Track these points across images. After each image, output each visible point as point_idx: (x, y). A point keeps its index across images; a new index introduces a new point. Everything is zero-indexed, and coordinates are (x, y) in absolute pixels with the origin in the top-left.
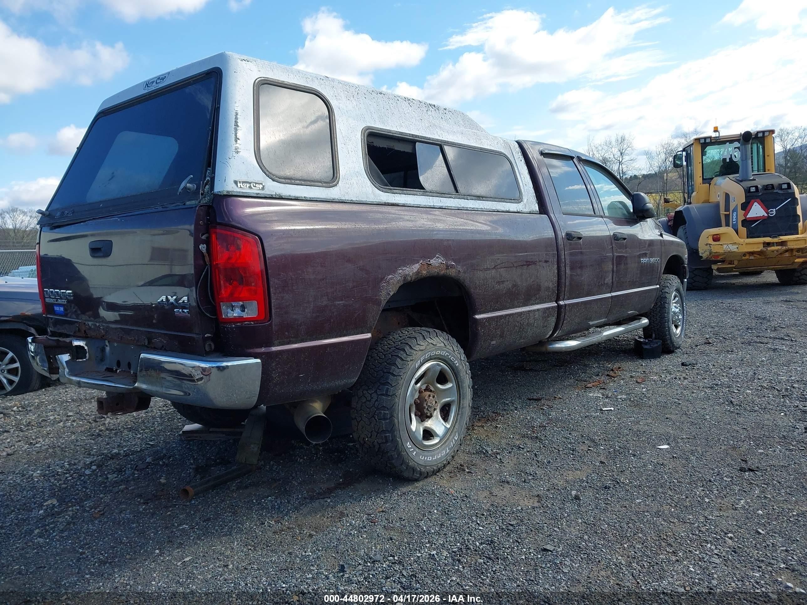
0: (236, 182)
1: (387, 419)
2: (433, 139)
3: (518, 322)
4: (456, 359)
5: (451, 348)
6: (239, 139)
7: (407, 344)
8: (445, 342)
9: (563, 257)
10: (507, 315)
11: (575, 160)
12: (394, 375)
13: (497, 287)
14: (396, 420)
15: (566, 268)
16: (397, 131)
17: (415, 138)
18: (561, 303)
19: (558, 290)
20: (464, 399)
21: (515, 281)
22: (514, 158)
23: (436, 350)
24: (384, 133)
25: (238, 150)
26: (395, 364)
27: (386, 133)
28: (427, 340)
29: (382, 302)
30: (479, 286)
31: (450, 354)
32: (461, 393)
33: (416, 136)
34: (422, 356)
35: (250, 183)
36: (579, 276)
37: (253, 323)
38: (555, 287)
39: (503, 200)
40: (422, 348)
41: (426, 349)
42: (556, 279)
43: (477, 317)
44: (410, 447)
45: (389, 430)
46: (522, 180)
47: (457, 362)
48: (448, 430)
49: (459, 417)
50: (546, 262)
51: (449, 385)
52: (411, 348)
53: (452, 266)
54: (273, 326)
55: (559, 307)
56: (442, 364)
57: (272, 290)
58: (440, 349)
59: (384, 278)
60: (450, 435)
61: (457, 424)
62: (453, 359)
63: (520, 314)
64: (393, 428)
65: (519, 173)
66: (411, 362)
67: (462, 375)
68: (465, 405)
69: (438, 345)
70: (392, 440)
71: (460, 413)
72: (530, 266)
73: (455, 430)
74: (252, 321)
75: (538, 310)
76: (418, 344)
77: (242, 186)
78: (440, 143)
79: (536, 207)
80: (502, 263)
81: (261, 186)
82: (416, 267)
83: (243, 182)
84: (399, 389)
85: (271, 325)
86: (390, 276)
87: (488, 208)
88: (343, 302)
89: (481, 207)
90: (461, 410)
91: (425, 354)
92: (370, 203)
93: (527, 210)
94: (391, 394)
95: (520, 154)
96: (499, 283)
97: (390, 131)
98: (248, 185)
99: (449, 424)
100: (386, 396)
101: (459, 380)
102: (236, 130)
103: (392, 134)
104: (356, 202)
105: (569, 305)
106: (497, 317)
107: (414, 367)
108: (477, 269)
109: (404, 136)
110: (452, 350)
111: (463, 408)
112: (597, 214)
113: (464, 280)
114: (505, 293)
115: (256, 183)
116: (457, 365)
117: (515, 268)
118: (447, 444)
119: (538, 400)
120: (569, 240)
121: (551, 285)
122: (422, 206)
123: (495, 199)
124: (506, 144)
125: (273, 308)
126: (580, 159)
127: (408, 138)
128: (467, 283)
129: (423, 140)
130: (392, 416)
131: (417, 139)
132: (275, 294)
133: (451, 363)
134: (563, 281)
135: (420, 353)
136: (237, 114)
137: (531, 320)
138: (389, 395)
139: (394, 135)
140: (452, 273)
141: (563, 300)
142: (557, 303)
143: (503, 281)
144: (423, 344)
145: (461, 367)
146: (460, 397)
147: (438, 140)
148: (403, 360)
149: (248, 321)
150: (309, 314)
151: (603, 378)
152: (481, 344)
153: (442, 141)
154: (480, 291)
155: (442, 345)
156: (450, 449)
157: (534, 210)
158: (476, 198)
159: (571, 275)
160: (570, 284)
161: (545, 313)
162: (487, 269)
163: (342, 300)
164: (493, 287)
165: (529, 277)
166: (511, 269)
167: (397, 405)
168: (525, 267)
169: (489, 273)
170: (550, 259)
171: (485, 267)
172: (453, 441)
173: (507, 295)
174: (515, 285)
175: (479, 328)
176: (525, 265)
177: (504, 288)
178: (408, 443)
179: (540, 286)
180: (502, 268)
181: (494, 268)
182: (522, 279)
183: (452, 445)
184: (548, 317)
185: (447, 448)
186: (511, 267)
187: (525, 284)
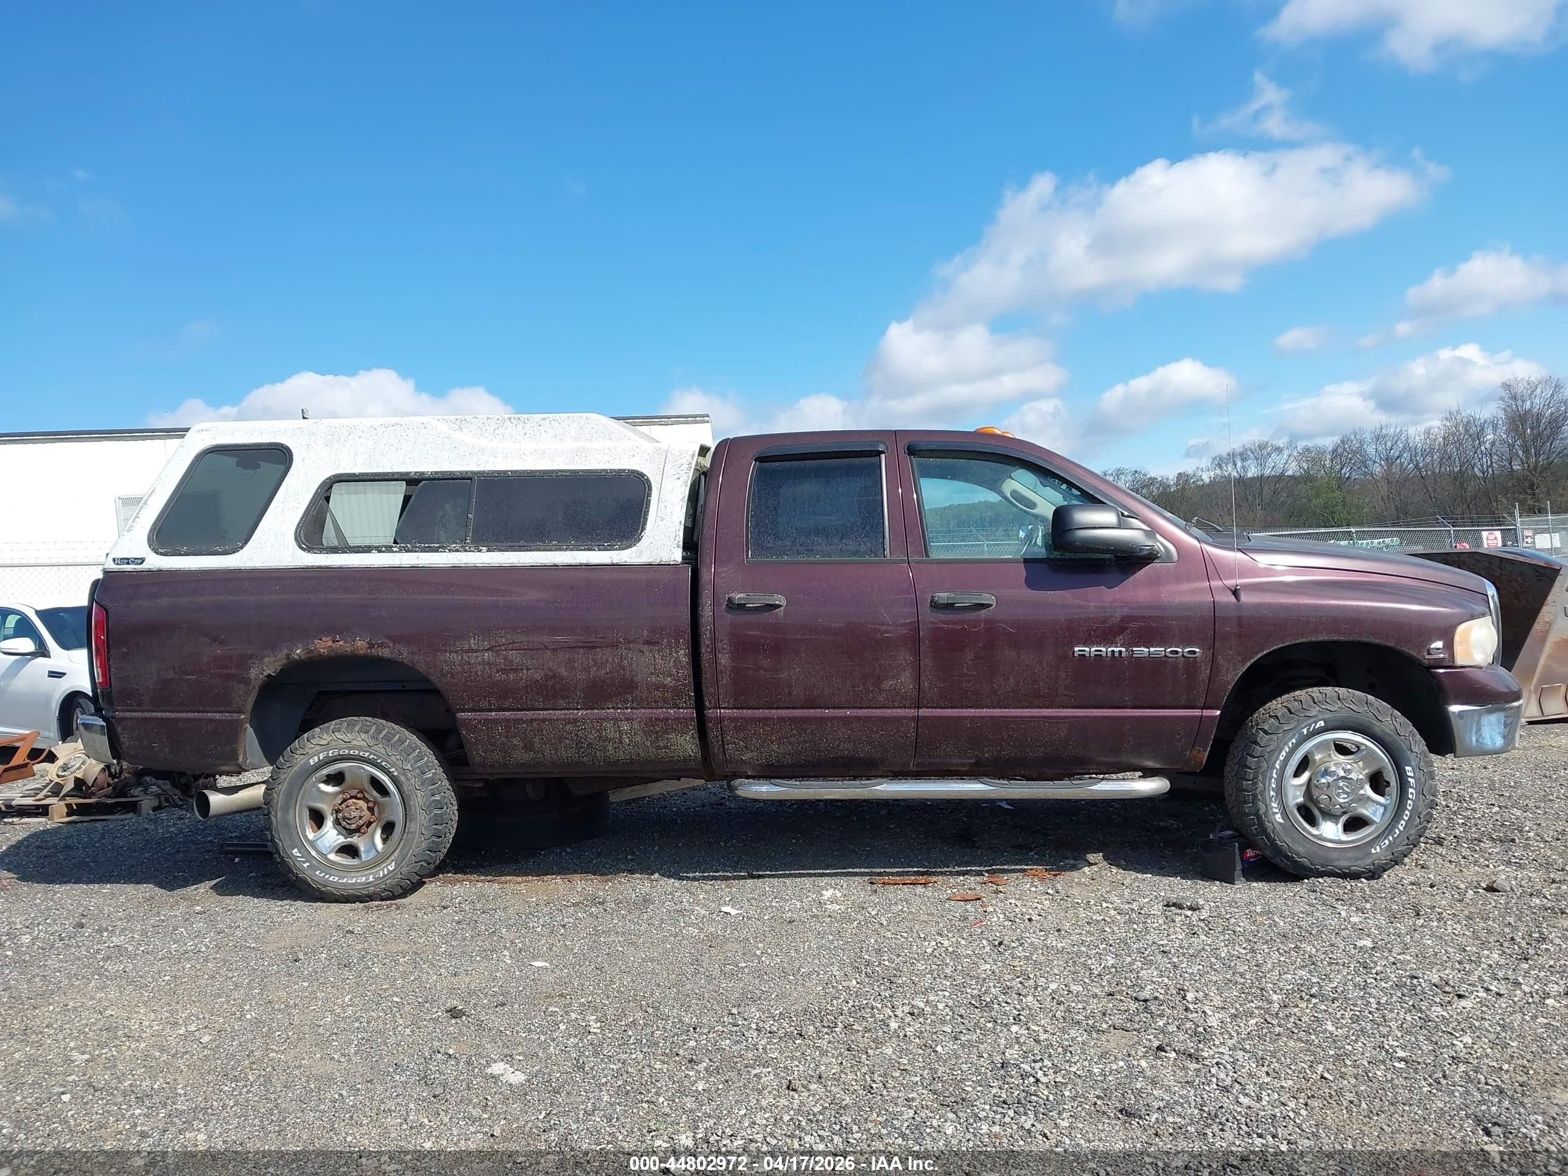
0: (114, 560)
3: (569, 733)
4: (392, 767)
5: (383, 751)
8: (368, 741)
9: (708, 636)
10: (533, 720)
13: (500, 677)
14: (273, 819)
15: (720, 655)
17: (420, 476)
18: (711, 712)
19: (697, 691)
20: (410, 821)
21: (551, 670)
22: (661, 475)
23: (350, 749)
30: (450, 673)
31: (379, 757)
32: (409, 814)
34: (323, 752)
35: (128, 559)
36: (766, 670)
38: (685, 685)
40: (323, 742)
41: (329, 744)
42: (686, 672)
43: (461, 715)
44: (300, 855)
47: (394, 770)
50: (650, 643)
51: (390, 798)
53: (382, 646)
55: (703, 719)
56: (369, 769)
58: (360, 749)
59: (255, 654)
60: (382, 861)
61: (397, 851)
62: (386, 765)
66: (301, 756)
67: (406, 789)
69: (355, 742)
72: (598, 650)
73: (392, 858)
76: (318, 737)
77: (118, 562)
79: (676, 555)
80: (513, 643)
81: (139, 561)
82: (311, 644)
83: (122, 559)
85: (111, 691)
88: (196, 677)
90: (406, 834)
91: (328, 751)
96: (504, 671)
97: (375, 474)
98: (126, 561)
99: (387, 846)
102: (142, 508)
105: (734, 718)
107: (306, 763)
108: (445, 650)
114: (526, 687)
115: (136, 559)
116: (396, 774)
117: (550, 652)
118: (373, 871)
120: (731, 608)
121: (669, 681)
131: (424, 476)
132: (114, 663)
134: (709, 676)
135: (318, 747)
137: (610, 733)
139: (383, 477)
140: (384, 653)
141: (715, 708)
142: (693, 710)
143: (518, 669)
145: (402, 778)
154: (455, 681)
155: (364, 743)
156: (376, 879)
157: (668, 560)
159: (736, 669)
160: (734, 682)
161: (653, 726)
162: (471, 650)
163: (193, 675)
164: (490, 676)
165: (595, 666)
166: (539, 651)
167: (275, 801)
168: (582, 651)
169: (478, 657)
170: (663, 639)
171: (466, 647)
172: (385, 870)
173: (532, 690)
174: (554, 677)
175: (464, 732)
176: (582, 647)
177: (521, 679)
178: (296, 850)
179: (632, 681)
180: (512, 650)
181: (489, 649)
182: (573, 668)
183: (381, 875)
184: (666, 732)
185: (371, 877)
186: (538, 649)
187: (582, 676)
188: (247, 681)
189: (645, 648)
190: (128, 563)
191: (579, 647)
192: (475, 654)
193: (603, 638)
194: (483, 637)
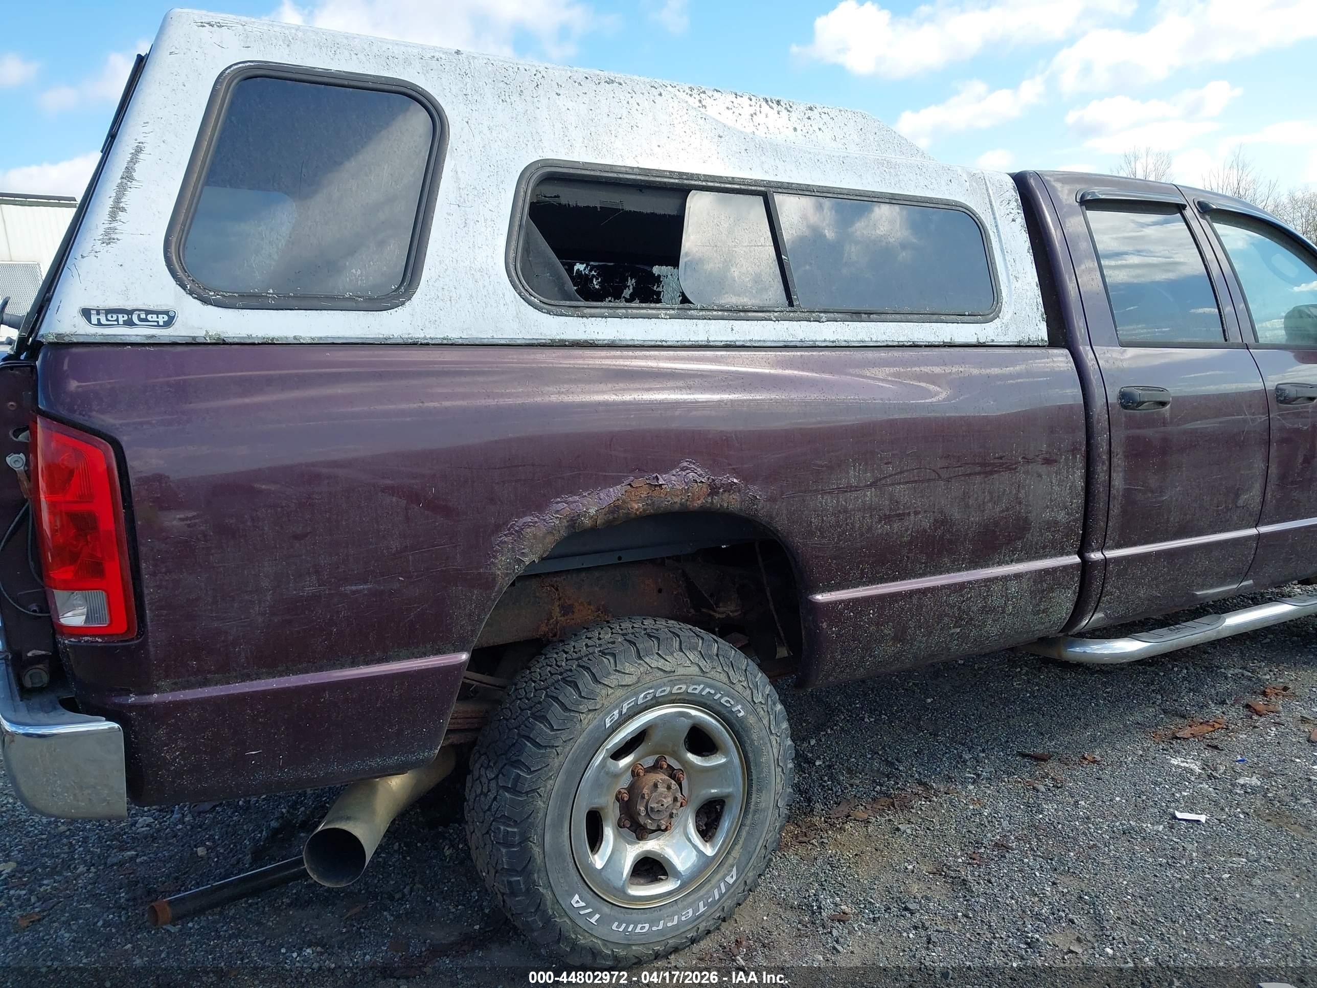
0: (86, 313)
1: (513, 846)
2: (743, 181)
3: (952, 607)
4: (737, 703)
5: (723, 677)
6: (123, 210)
7: (588, 669)
8: (702, 663)
9: (1104, 447)
10: (911, 593)
11: (1188, 213)
12: (538, 746)
13: (881, 529)
14: (536, 850)
15: (1114, 475)
16: (632, 168)
17: (686, 182)
18: (1096, 556)
19: (1085, 527)
20: (759, 791)
21: (941, 512)
22: (994, 214)
23: (673, 683)
24: (592, 173)
25: (113, 236)
26: (543, 719)
27: (598, 174)
28: (647, 660)
29: (500, 581)
30: (820, 529)
31: (717, 690)
32: (754, 777)
33: (691, 176)
34: (627, 699)
35: (130, 313)
36: (1152, 492)
37: (100, 640)
38: (1075, 520)
39: (935, 317)
40: (628, 680)
41: (638, 681)
42: (1080, 501)
43: (820, 597)
44: (582, 904)
45: (519, 869)
46: (1006, 267)
47: (739, 707)
48: (705, 863)
49: (744, 834)
50: (1048, 461)
51: (718, 760)
52: (596, 680)
53: (729, 488)
54: (152, 649)
55: (1086, 566)
56: (693, 712)
57: (143, 565)
58: (688, 679)
59: (505, 524)
60: (715, 872)
61: (738, 847)
62: (728, 702)
63: (960, 587)
64: (530, 867)
65: (1002, 250)
66: (590, 716)
67: (755, 737)
68: (763, 805)
69: (681, 671)
70: (528, 890)
71: (748, 822)
72: (996, 476)
73: (730, 860)
74: (99, 636)
75: (1018, 576)
76: (619, 671)
77: (103, 321)
78: (763, 189)
79: (1041, 332)
80: (901, 472)
81: (162, 319)
82: (613, 494)
83: (109, 312)
84: (550, 778)
85: (143, 645)
86: (528, 519)
87: (884, 338)
88: (369, 586)
89: (859, 338)
90: (750, 816)
91: (637, 694)
92: (503, 342)
93: (1012, 338)
94: (526, 788)
95: (1014, 204)
96: (888, 519)
97: (612, 168)
98: (122, 318)
99: (713, 846)
100: (514, 794)
101: (749, 749)
102: (122, 189)
103: (615, 175)
104: (460, 341)
105: (1118, 560)
106: (881, 598)
107: (597, 728)
108: (816, 491)
109: (652, 179)
110: (725, 680)
111: (755, 812)
112: (1232, 340)
113: (771, 518)
114: (910, 542)
115: (148, 312)
116: (742, 714)
117: (942, 483)
118: (702, 892)
119: (1040, 759)
120: (1125, 407)
121: (1062, 516)
122: (669, 344)
123: (910, 317)
124: (980, 181)
125: (147, 607)
126: (1204, 209)
127: (665, 183)
128: (781, 523)
129: (710, 184)
130: (525, 839)
131: (693, 182)
132: (154, 574)
133: (724, 711)
134: (1101, 505)
135: (620, 692)
136: (139, 150)
137: (996, 601)
138: (520, 792)
139: (621, 176)
140: (731, 502)
141: (1102, 548)
142: (1081, 555)
143: (904, 514)
144: (632, 670)
145: (752, 720)
146: (750, 786)
147: (756, 183)
148: (566, 709)
149: (90, 636)
150: (260, 620)
151: (1232, 713)
152: (833, 657)
153: (769, 184)
154: (825, 541)
155: (694, 670)
156: (709, 905)
157: (1033, 337)
158: (848, 316)
159: (1128, 493)
160: (1124, 512)
161: (1041, 582)
162: (850, 489)
163: (366, 582)
164: (870, 529)
165: (990, 501)
166: (932, 484)
167: (541, 815)
168: (978, 478)
169: (857, 498)
170: (1061, 455)
171: (843, 483)
172: (722, 885)
173: (916, 546)
174: (944, 522)
175: (825, 625)
176: (979, 473)
177: (906, 531)
178: (577, 897)
179: (1026, 520)
180: (899, 484)
181: (871, 485)
182: (967, 506)
183: (717, 897)
184: (1052, 590)
185: (701, 904)
186: (929, 480)
187: (975, 518)
188: (487, 583)
189: (1043, 469)
190: (129, 323)
191: (976, 474)
192: (855, 494)
193: (1001, 458)
194: (866, 464)
